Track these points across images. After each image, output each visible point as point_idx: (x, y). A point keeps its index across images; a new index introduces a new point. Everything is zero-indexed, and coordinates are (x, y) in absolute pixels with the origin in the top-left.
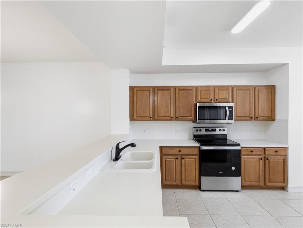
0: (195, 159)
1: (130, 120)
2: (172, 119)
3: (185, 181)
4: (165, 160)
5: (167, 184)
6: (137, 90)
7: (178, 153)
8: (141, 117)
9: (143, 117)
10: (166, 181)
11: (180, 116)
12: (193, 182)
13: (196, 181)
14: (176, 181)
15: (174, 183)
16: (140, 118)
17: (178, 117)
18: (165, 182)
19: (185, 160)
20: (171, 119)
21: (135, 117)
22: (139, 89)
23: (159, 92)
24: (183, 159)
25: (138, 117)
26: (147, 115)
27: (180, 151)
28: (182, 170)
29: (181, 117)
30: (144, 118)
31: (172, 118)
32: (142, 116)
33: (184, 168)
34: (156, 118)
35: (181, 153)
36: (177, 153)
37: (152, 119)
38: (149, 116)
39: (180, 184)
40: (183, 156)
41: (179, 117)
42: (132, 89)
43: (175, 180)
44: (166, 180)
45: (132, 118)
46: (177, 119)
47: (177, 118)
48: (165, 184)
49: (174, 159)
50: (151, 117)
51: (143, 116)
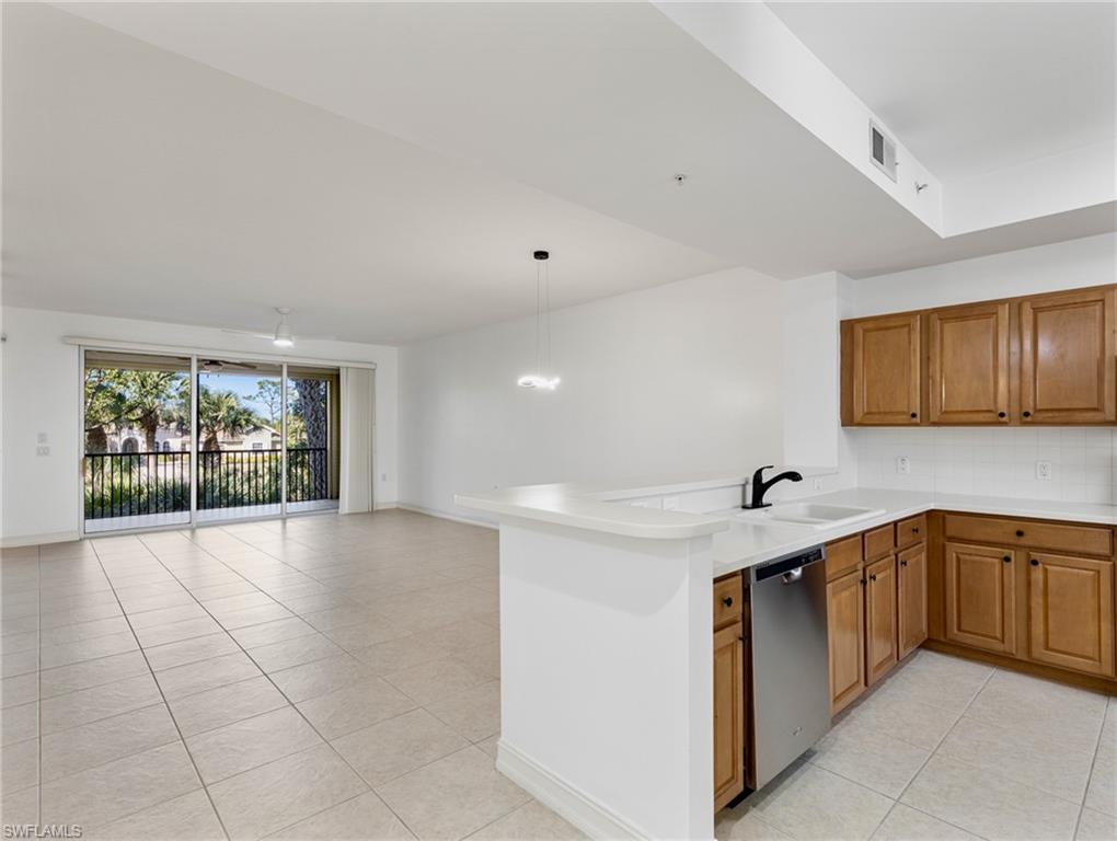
0: (1099, 572)
1: (843, 425)
2: (1004, 419)
3: (1047, 647)
4: (957, 557)
5: (969, 641)
6: (865, 331)
7: (1013, 539)
8: (880, 413)
9: (885, 413)
10: (959, 629)
11: (1038, 407)
12: (1091, 662)
13: (1100, 661)
14: (1003, 642)
15: (997, 646)
16: (876, 419)
17: (1031, 412)
18: (956, 631)
19: (1046, 570)
20: (1000, 419)
21: (858, 415)
22: (870, 325)
23: (948, 327)
24: (1035, 563)
25: (869, 413)
26: (902, 406)
27: (1020, 534)
28: (1033, 605)
29: (1047, 410)
30: (889, 419)
31: (1002, 415)
32: (882, 410)
33: (1041, 601)
34: (935, 416)
35: (1022, 541)
36: (1005, 540)
37: (918, 420)
38: (906, 410)
39: (1021, 656)
40: (1035, 555)
41: (1036, 411)
42: (848, 328)
43: (998, 635)
44: (963, 627)
45: (848, 419)
46: (1029, 419)
47: (1027, 414)
48: (959, 639)
49: (996, 561)
50: (914, 415)
51: (887, 410)
